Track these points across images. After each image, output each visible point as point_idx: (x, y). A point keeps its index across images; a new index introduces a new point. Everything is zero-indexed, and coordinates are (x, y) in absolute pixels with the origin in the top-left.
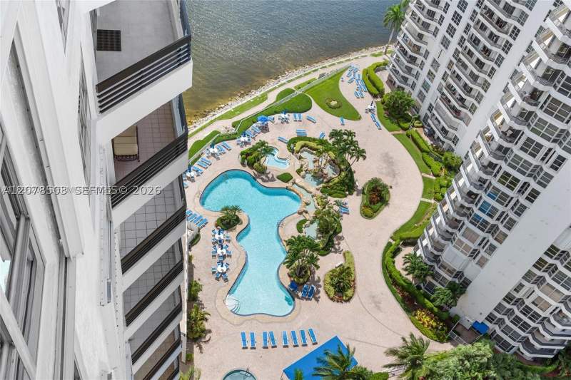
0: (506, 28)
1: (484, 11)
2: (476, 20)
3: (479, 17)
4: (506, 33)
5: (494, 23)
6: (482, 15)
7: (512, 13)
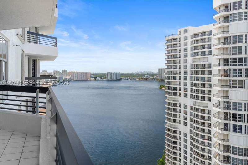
0: (206, 157)
1: (195, 153)
2: (193, 157)
3: (194, 155)
4: (207, 159)
5: (200, 156)
6: (194, 154)
7: (205, 151)
